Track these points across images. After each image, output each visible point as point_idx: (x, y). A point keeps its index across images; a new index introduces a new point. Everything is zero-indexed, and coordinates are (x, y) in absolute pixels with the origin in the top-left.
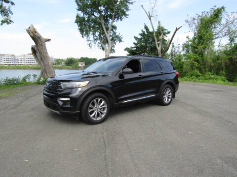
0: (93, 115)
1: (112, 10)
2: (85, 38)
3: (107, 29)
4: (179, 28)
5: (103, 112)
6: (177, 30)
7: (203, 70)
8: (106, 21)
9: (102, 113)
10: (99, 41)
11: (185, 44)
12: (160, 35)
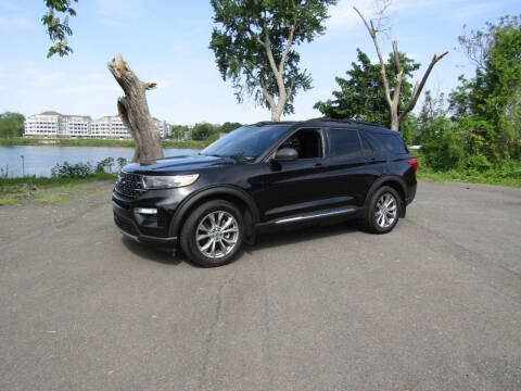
0: (207, 246)
1: (289, 17)
2: (229, 80)
3: (278, 61)
4: (441, 57)
5: (229, 242)
6: (435, 60)
7: (497, 155)
8: (276, 43)
9: (227, 244)
10: (258, 87)
11: (455, 93)
12: (397, 72)
